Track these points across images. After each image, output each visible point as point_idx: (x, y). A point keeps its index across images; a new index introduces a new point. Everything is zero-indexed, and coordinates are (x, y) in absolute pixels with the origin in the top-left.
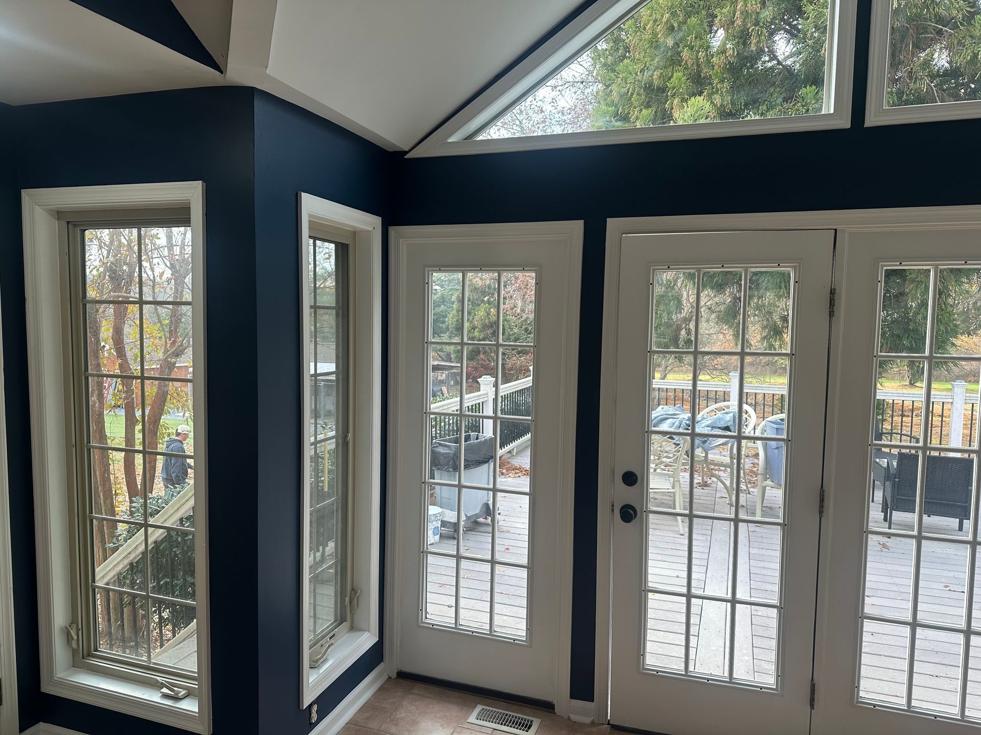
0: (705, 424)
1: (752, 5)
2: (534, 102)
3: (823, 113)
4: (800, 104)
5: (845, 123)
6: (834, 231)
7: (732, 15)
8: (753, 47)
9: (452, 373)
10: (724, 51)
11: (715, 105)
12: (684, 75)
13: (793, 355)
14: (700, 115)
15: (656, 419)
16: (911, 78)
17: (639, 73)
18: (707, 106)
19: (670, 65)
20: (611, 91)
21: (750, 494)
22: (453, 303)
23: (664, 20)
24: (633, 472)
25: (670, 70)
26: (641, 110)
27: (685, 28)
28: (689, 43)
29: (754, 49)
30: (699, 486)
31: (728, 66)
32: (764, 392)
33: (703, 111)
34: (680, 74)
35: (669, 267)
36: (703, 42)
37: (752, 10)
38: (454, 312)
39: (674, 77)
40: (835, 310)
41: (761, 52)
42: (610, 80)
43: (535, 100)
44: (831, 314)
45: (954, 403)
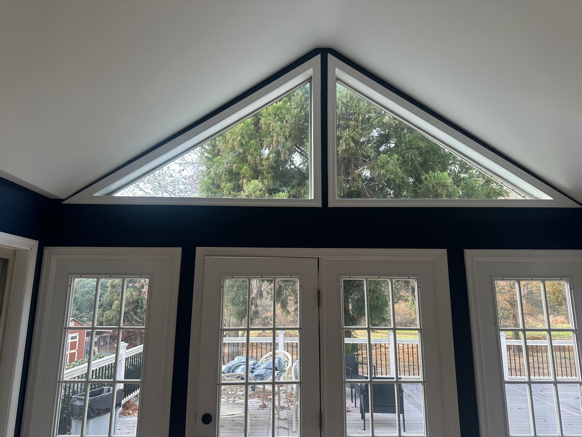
0: (262, 367)
1: (281, 139)
2: (168, 171)
3: (309, 199)
4: (305, 188)
5: (319, 204)
6: (317, 259)
7: (271, 142)
8: (282, 159)
9: (102, 336)
10: (268, 159)
11: (265, 185)
12: (248, 168)
13: (301, 329)
14: (257, 189)
15: (234, 366)
16: (354, 181)
17: (225, 164)
18: (261, 185)
19: (242, 162)
20: (210, 171)
21: (290, 409)
22: (108, 287)
23: (238, 139)
24: (210, 414)
25: (242, 164)
26: (227, 183)
27: (249, 144)
28: (251, 153)
29: (283, 159)
30: (261, 408)
31: (270, 166)
33: (258, 187)
34: (247, 167)
35: (232, 277)
36: (258, 153)
37: (281, 141)
38: (108, 293)
39: (244, 168)
40: (320, 302)
41: (286, 161)
42: (210, 165)
43: (168, 169)
44: (319, 304)
45: (390, 344)
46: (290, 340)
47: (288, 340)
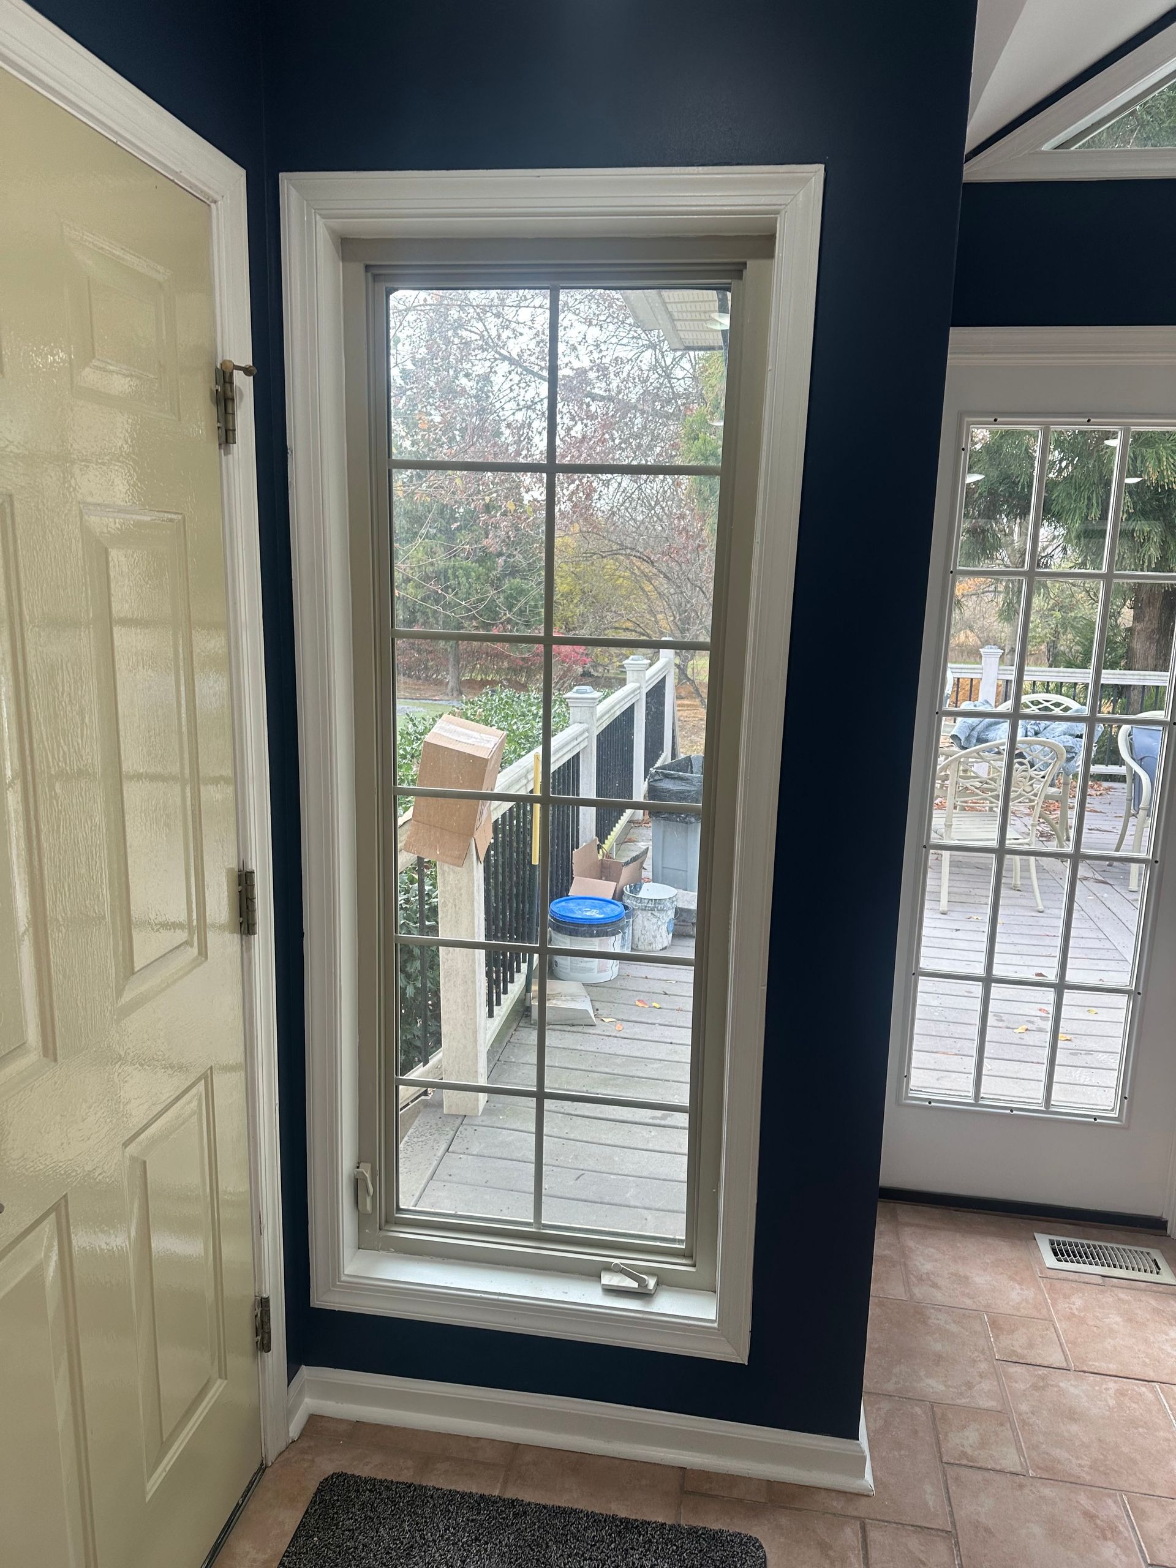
32: (1035, 679)
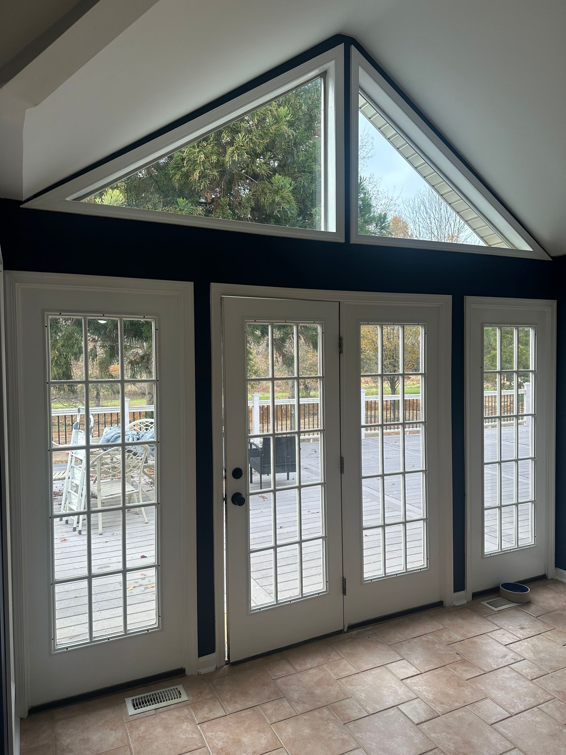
5: (342, 239)
6: (338, 303)
24: (240, 469)
35: (255, 321)
40: (343, 350)
44: (341, 352)
45: (254, 406)
46: (137, 409)
47: (134, 409)
